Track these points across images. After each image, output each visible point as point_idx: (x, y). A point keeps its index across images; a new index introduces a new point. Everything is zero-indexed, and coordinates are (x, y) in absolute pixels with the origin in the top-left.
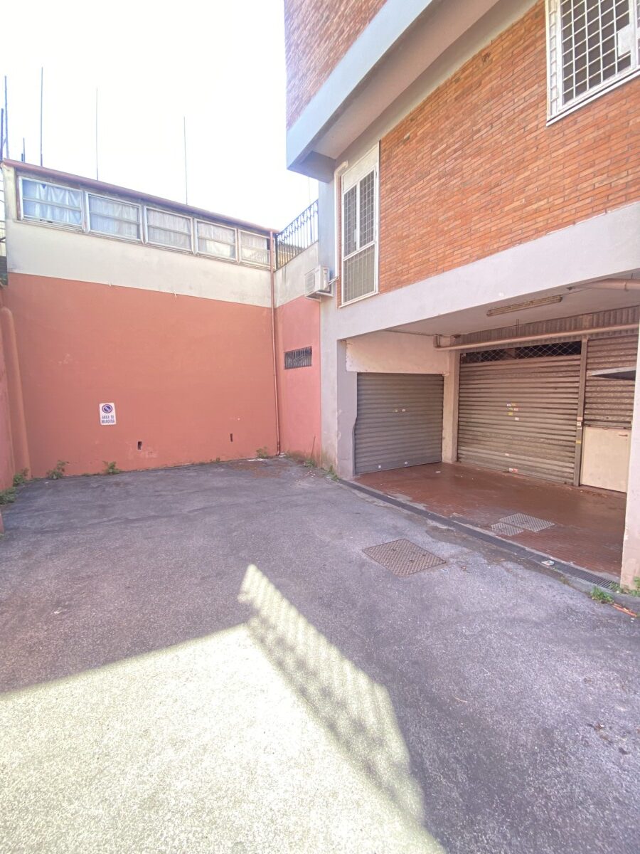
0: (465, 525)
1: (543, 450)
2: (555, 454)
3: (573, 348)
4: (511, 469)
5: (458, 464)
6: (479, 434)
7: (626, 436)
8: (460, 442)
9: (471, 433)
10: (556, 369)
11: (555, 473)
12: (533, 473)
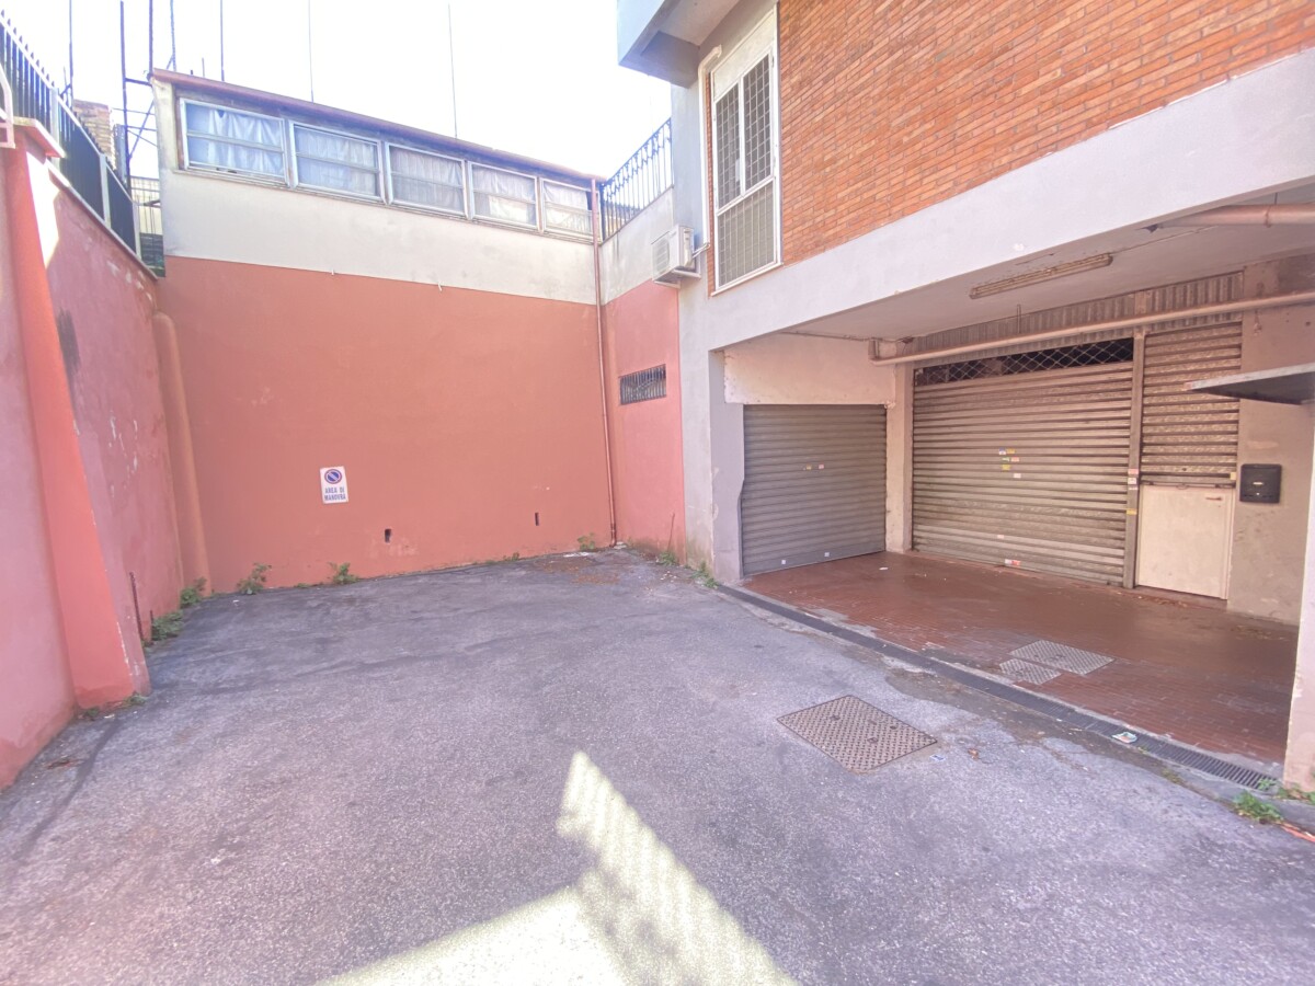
0: (951, 665)
1: (1067, 528)
2: (1087, 534)
3: (1120, 350)
4: (1007, 562)
5: (913, 554)
6: (949, 502)
7: (1219, 499)
8: (916, 517)
9: (935, 501)
10: (1087, 389)
11: (1088, 566)
12: (1049, 568)
